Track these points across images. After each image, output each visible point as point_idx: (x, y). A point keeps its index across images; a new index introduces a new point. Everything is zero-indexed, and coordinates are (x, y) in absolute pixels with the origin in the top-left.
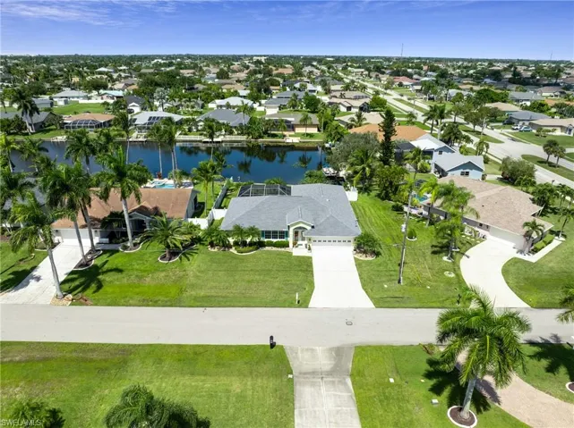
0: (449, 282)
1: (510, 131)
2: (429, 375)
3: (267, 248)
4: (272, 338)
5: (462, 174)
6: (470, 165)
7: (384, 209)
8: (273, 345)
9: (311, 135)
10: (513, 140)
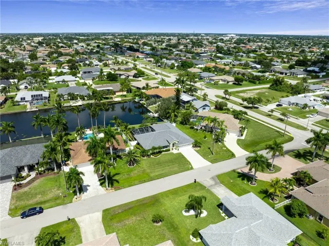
0: (225, 151)
1: (203, 83)
2: (239, 177)
3: (163, 153)
4: (195, 180)
5: (203, 109)
6: (206, 105)
7: (187, 128)
8: (195, 182)
9: (125, 96)
10: (207, 88)
